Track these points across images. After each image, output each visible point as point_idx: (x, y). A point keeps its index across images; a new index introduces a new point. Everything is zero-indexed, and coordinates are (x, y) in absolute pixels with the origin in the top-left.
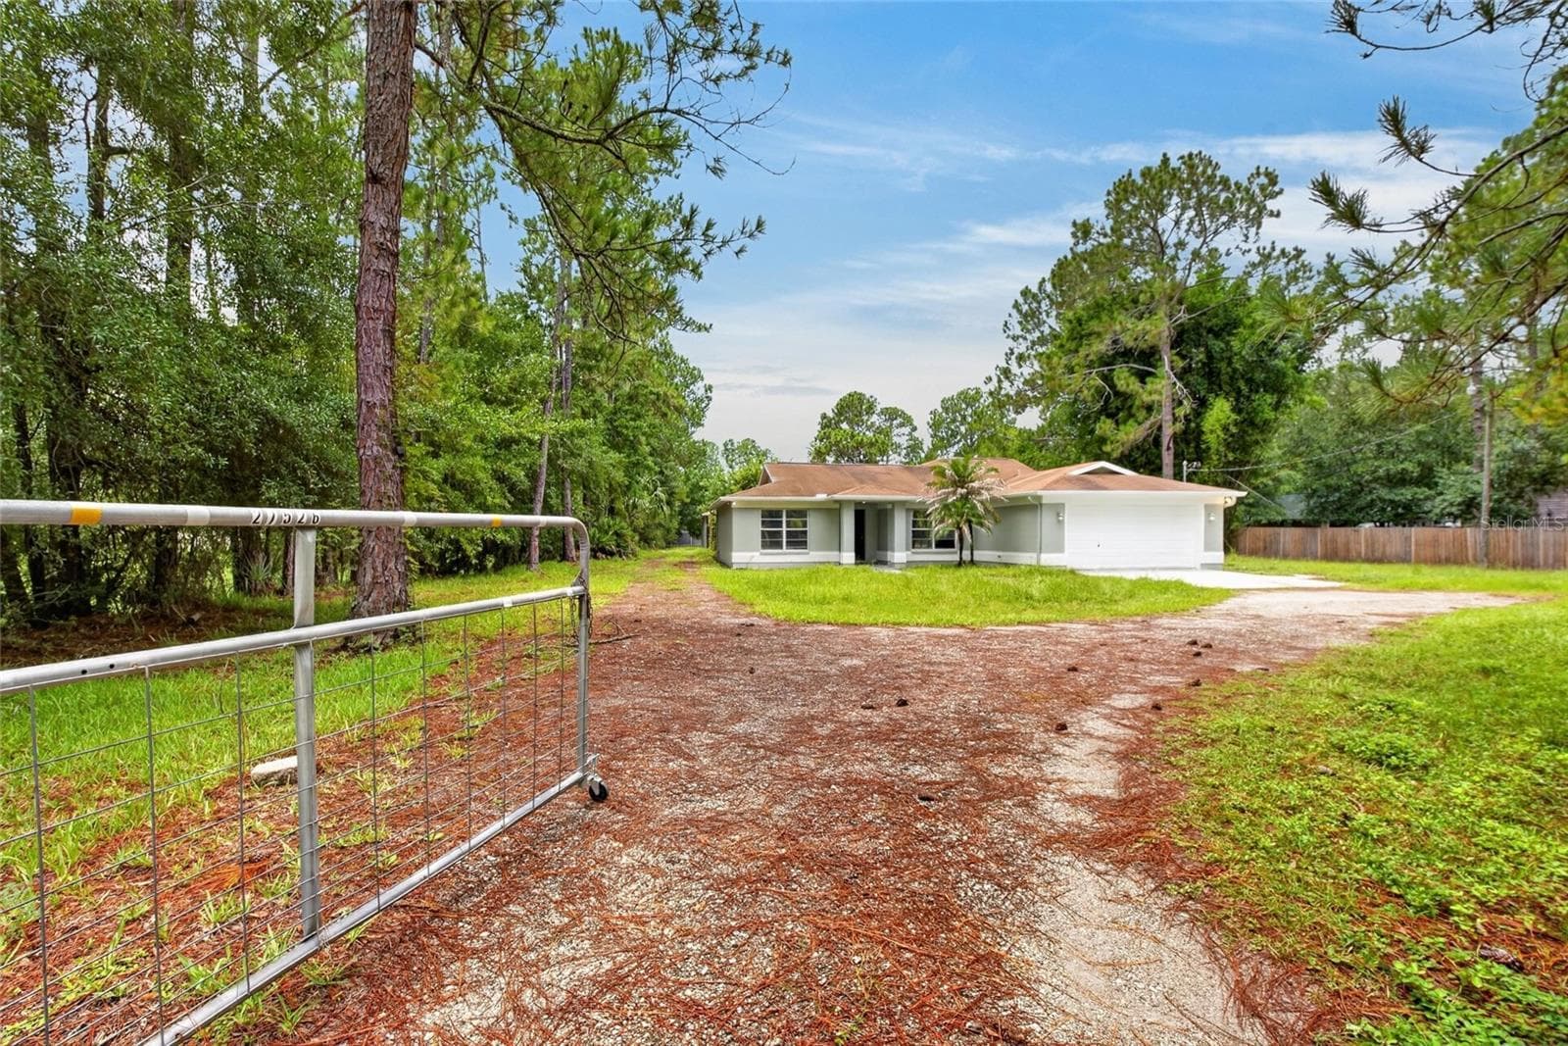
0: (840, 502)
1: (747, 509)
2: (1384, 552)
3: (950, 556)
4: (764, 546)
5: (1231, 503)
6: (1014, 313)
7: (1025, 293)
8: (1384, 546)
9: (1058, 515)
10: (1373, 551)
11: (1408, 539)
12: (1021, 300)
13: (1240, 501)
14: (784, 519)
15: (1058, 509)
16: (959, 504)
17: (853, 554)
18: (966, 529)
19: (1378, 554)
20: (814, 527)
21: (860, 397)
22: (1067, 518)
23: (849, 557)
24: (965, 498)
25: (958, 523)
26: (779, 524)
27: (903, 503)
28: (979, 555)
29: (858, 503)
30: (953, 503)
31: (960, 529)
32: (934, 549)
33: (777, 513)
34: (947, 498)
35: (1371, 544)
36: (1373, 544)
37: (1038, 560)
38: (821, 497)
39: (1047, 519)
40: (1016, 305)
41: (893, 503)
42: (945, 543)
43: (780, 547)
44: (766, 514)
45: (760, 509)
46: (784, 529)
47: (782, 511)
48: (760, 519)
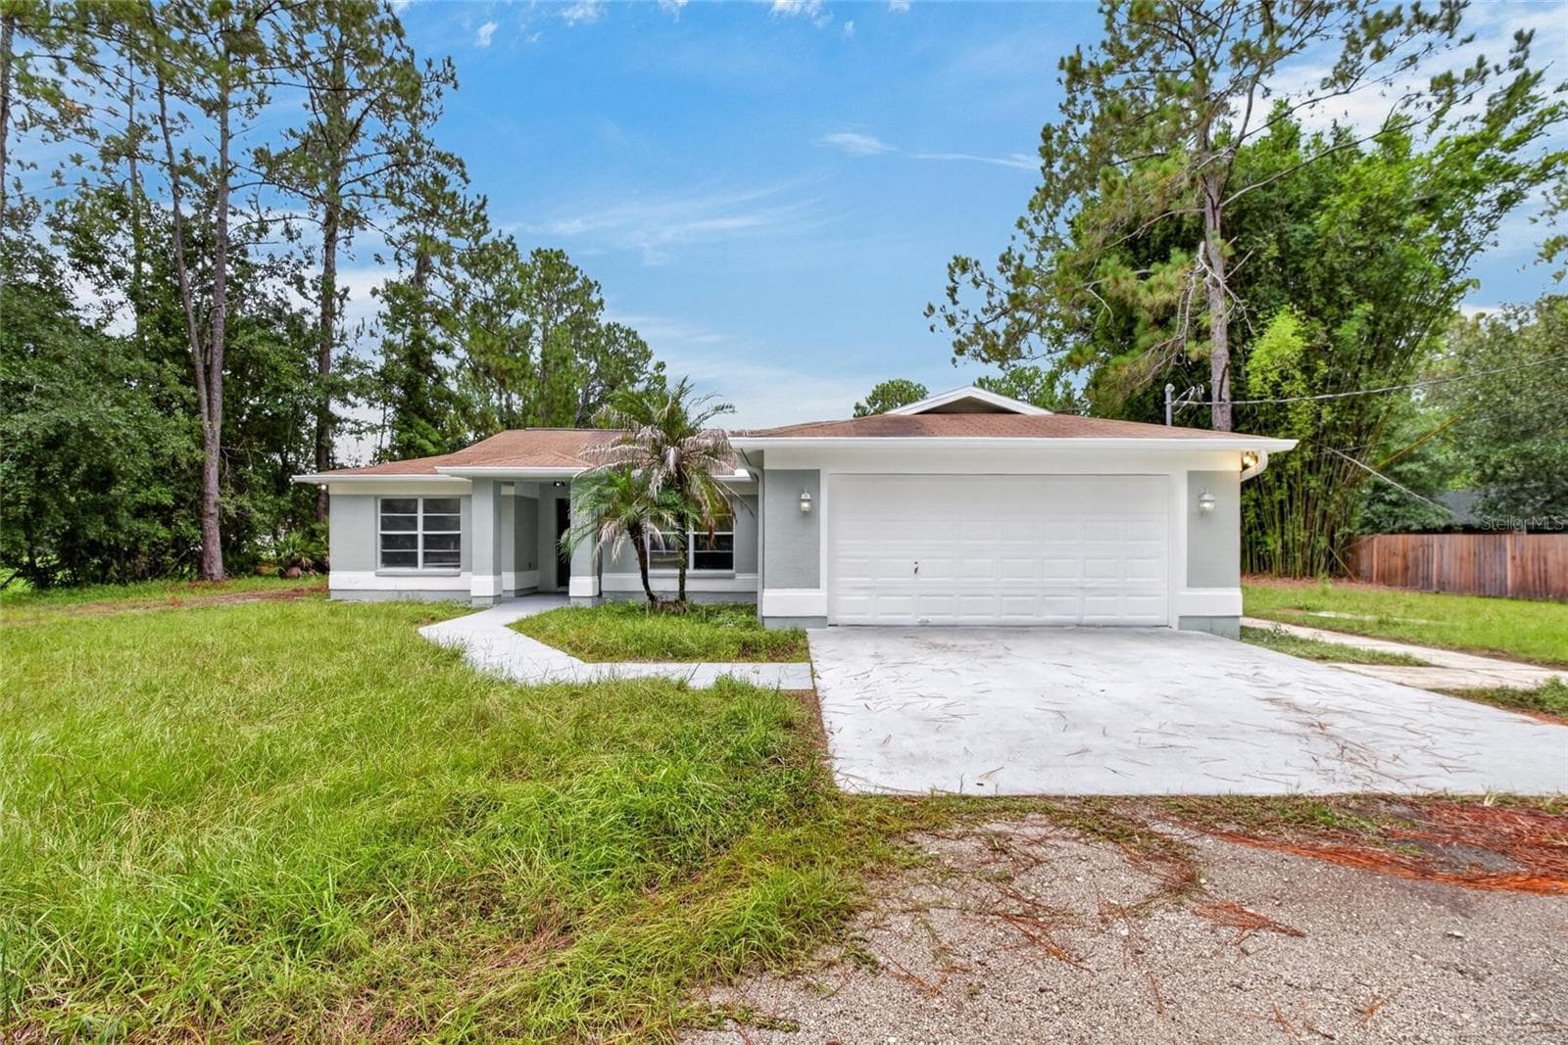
1: (355, 496)
4: (389, 560)
5: (1256, 468)
13: (1277, 463)
14: (420, 515)
15: (803, 484)
22: (824, 504)
26: (412, 523)
33: (409, 505)
37: (760, 603)
42: (715, 559)
43: (415, 564)
44: (388, 505)
45: (376, 497)
46: (420, 532)
47: (416, 501)
48: (380, 514)
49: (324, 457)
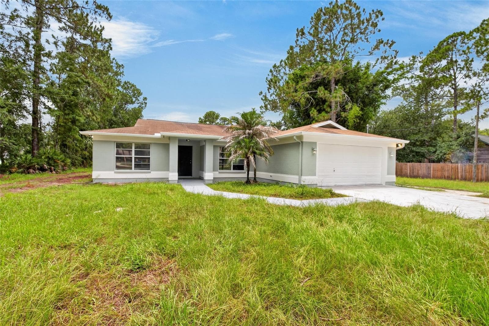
0: (170, 138)
1: (105, 141)
2: (418, 173)
3: (242, 175)
4: (118, 167)
5: (400, 147)
6: (270, 74)
7: (275, 66)
8: (418, 171)
9: (313, 150)
10: (413, 173)
11: (429, 168)
12: (273, 69)
14: (133, 150)
15: (313, 146)
16: (247, 140)
17: (177, 174)
18: (252, 158)
19: (415, 174)
20: (154, 155)
21: (214, 113)
22: (318, 152)
23: (174, 175)
24: (251, 137)
25: (246, 154)
26: (130, 153)
27: (212, 141)
28: (260, 174)
29: (180, 140)
30: (243, 140)
31: (248, 158)
32: (232, 171)
33: (128, 145)
34: (238, 137)
35: (412, 170)
36: (413, 170)
37: (300, 180)
38: (158, 135)
39: (306, 152)
40: (271, 71)
41: (205, 140)
42: (239, 167)
43: (131, 168)
44: (119, 145)
45: (114, 142)
46: (133, 156)
47: (131, 144)
48: (115, 149)
49: (36, 123)
